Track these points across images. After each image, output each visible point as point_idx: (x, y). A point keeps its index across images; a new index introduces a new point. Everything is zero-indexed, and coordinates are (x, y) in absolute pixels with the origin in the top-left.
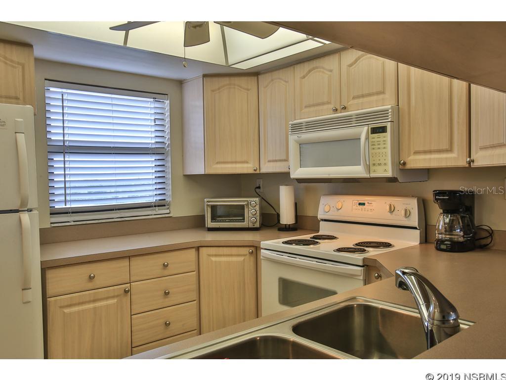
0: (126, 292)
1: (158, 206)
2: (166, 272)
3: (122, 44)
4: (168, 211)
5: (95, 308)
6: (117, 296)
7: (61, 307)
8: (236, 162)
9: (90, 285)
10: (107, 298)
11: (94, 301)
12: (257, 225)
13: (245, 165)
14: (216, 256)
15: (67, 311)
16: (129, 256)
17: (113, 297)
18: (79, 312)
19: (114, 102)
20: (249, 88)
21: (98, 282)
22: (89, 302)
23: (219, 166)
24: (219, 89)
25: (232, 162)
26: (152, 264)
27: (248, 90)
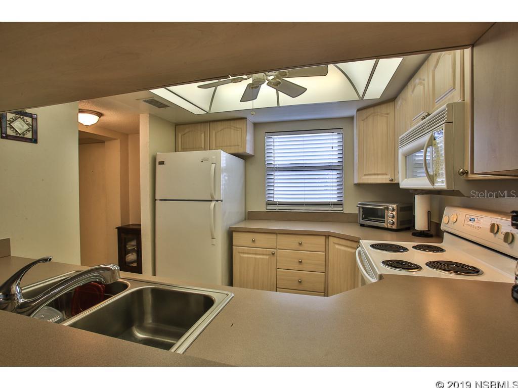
0: (273, 254)
1: (333, 205)
2: (301, 248)
3: (277, 106)
4: (342, 209)
5: (255, 258)
6: (268, 255)
7: (239, 253)
8: (378, 174)
9: (253, 245)
10: (263, 255)
11: (256, 254)
12: (394, 227)
13: (385, 177)
14: (338, 244)
15: (242, 255)
16: (277, 233)
17: (266, 255)
18: (247, 257)
19: (305, 139)
20: (388, 112)
21: (257, 244)
22: (253, 254)
23: (366, 177)
24: (367, 118)
25: (375, 174)
26: (293, 241)
27: (388, 114)
